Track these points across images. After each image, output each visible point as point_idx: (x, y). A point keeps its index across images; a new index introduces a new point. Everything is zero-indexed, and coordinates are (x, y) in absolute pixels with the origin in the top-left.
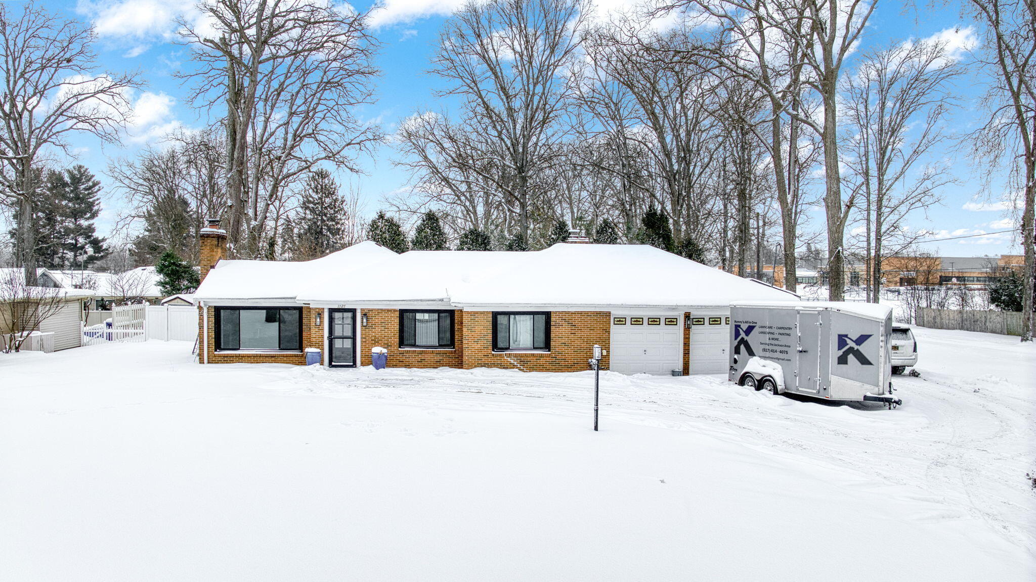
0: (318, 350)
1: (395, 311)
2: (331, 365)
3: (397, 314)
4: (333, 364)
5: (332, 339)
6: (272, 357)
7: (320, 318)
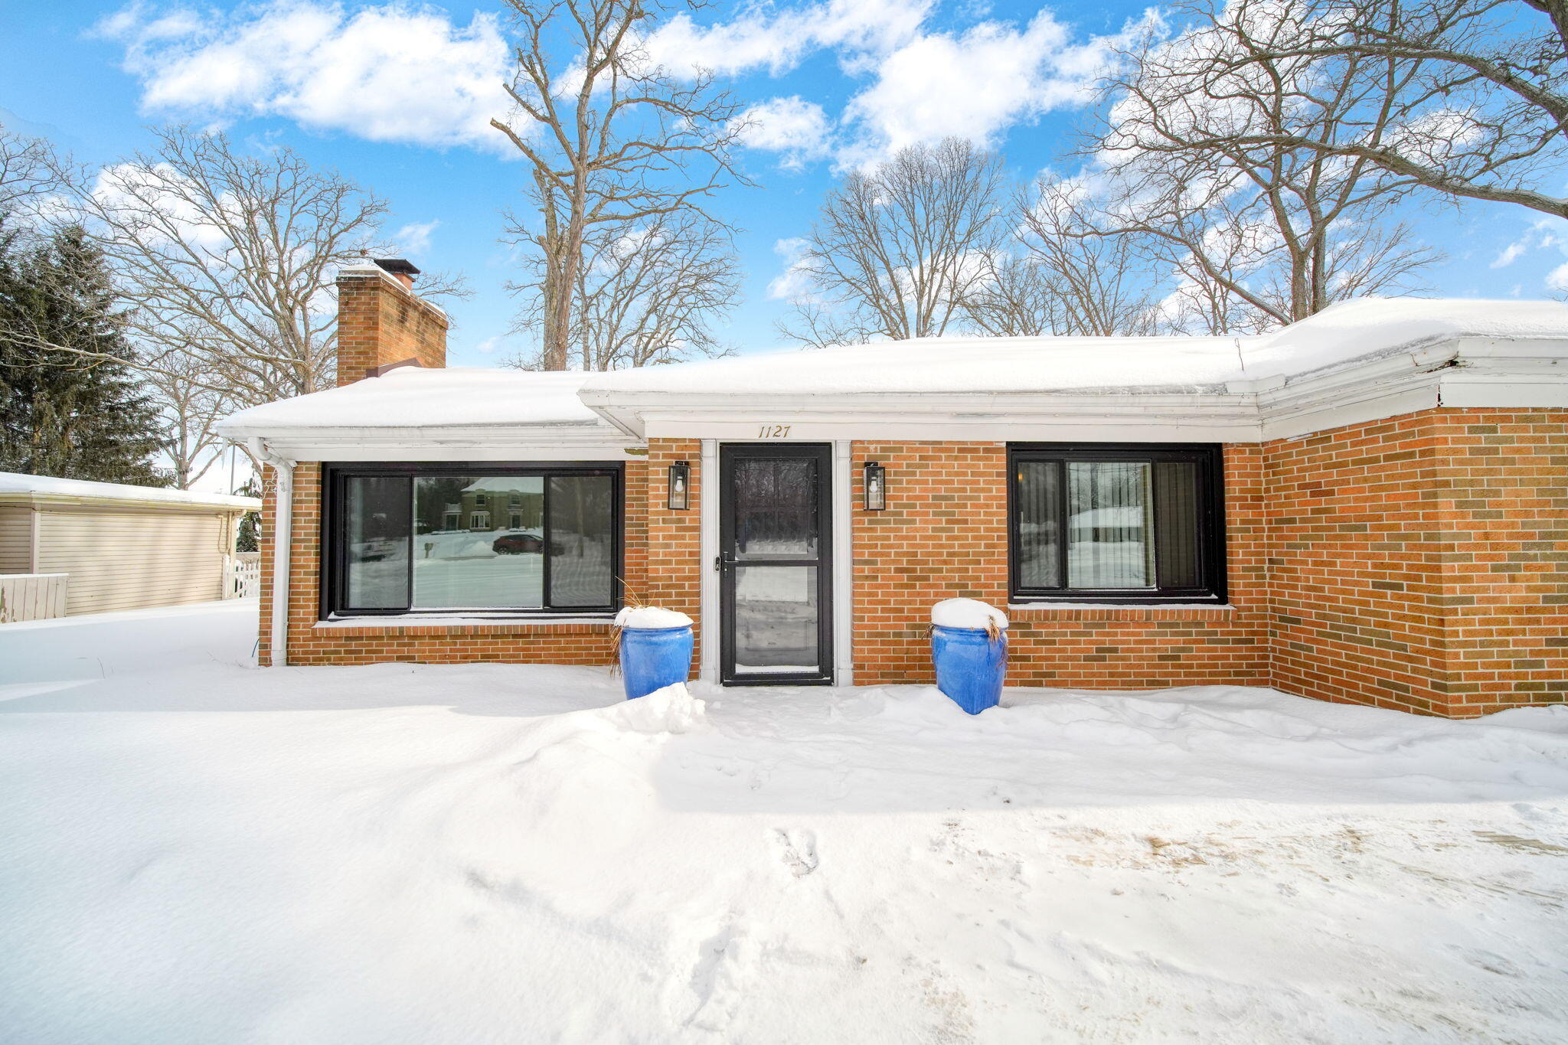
0: (682, 619)
1: (990, 449)
2: (729, 677)
3: (1000, 462)
4: (740, 669)
5: (732, 567)
6: (515, 636)
7: (685, 481)
